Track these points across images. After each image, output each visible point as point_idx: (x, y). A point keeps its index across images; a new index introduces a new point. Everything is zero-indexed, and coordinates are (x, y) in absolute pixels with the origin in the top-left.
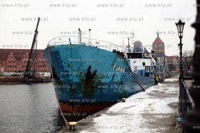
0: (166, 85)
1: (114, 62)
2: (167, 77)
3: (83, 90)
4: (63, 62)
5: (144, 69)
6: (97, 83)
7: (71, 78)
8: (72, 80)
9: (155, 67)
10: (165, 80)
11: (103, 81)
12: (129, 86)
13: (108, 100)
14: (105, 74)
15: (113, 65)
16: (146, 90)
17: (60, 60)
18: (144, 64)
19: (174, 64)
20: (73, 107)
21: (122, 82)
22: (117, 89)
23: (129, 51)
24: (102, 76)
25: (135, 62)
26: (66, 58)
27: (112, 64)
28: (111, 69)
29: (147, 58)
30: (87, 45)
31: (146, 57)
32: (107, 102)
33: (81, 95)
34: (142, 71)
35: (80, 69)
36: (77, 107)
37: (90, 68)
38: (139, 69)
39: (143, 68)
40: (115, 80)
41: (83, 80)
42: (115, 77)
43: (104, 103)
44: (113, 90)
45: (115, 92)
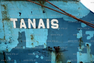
15: (7, 19)
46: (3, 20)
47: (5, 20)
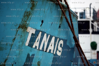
46: (19, 27)
47: (21, 28)
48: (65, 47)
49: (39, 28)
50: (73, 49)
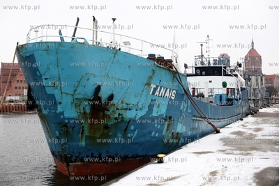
0: (260, 119)
1: (150, 78)
2: (264, 106)
3: (86, 133)
4: (43, 77)
5: (225, 92)
6: (116, 119)
7: (59, 109)
8: (62, 113)
9: (242, 89)
10: (260, 110)
11: (129, 115)
12: (185, 124)
13: (141, 152)
14: (133, 101)
15: (148, 84)
16: (221, 130)
17: (38, 73)
18: (224, 85)
19: (275, 86)
20: (68, 165)
21: (170, 118)
22: (160, 131)
23: (202, 63)
24: (125, 106)
25: (210, 82)
26: (48, 69)
27: (145, 82)
28: (145, 93)
29: (230, 75)
30: (91, 43)
31: (229, 73)
32: (137, 156)
33: (83, 143)
34: (221, 97)
35: (78, 92)
36: (76, 166)
37: (98, 89)
38: (216, 92)
39: (223, 91)
40: (154, 114)
41: (85, 113)
42: (155, 109)
43: (133, 157)
44: (150, 133)
45: (155, 137)
46: (146, 85)
48: (177, 94)
49: (158, 84)
50: (183, 95)
